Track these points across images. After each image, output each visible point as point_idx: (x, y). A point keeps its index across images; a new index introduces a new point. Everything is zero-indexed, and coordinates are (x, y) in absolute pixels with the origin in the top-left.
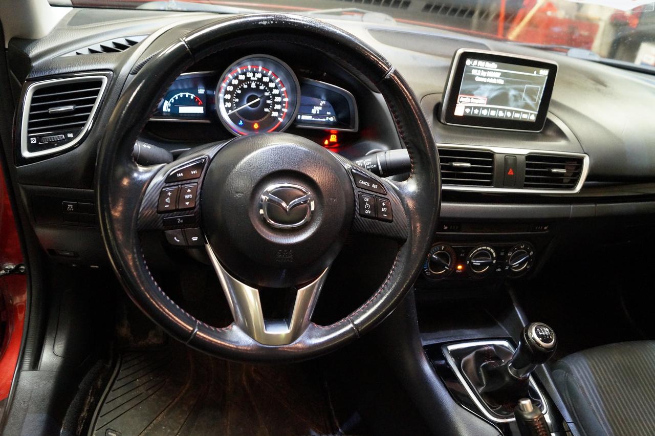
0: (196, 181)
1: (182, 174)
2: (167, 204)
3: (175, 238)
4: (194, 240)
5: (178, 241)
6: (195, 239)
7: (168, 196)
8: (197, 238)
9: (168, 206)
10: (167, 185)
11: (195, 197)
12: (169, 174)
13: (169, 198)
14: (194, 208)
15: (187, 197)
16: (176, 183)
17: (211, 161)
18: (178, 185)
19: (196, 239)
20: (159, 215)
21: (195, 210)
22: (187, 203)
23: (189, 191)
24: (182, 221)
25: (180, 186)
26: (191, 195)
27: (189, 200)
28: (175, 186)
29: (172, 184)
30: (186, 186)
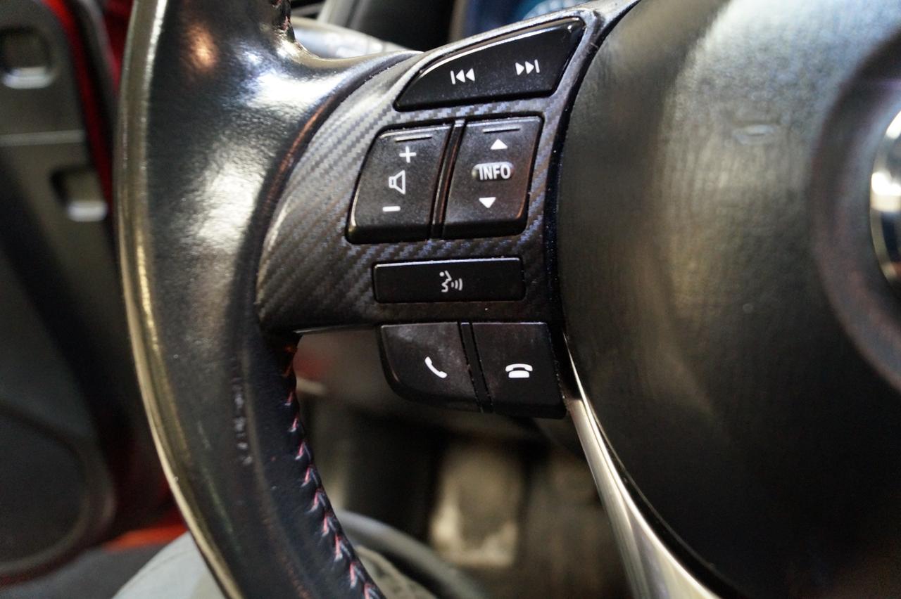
0: (536, 104)
1: (471, 75)
2: (394, 197)
3: (428, 361)
4: (513, 375)
5: (442, 375)
6: (519, 372)
7: (401, 164)
8: (529, 368)
9: (396, 209)
10: (405, 117)
11: (525, 175)
12: (417, 74)
13: (403, 173)
14: (518, 226)
15: (487, 170)
16: (444, 113)
17: (603, 31)
18: (450, 121)
19: (525, 375)
20: (354, 249)
21: (525, 237)
22: (488, 202)
23: (499, 145)
24: (459, 285)
25: (459, 124)
26: (506, 165)
27: (494, 185)
28: (439, 122)
29: (425, 115)
30: (488, 126)
